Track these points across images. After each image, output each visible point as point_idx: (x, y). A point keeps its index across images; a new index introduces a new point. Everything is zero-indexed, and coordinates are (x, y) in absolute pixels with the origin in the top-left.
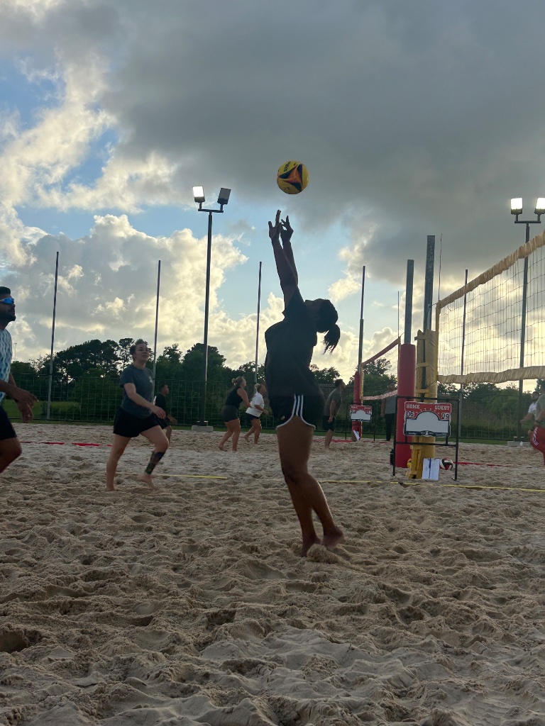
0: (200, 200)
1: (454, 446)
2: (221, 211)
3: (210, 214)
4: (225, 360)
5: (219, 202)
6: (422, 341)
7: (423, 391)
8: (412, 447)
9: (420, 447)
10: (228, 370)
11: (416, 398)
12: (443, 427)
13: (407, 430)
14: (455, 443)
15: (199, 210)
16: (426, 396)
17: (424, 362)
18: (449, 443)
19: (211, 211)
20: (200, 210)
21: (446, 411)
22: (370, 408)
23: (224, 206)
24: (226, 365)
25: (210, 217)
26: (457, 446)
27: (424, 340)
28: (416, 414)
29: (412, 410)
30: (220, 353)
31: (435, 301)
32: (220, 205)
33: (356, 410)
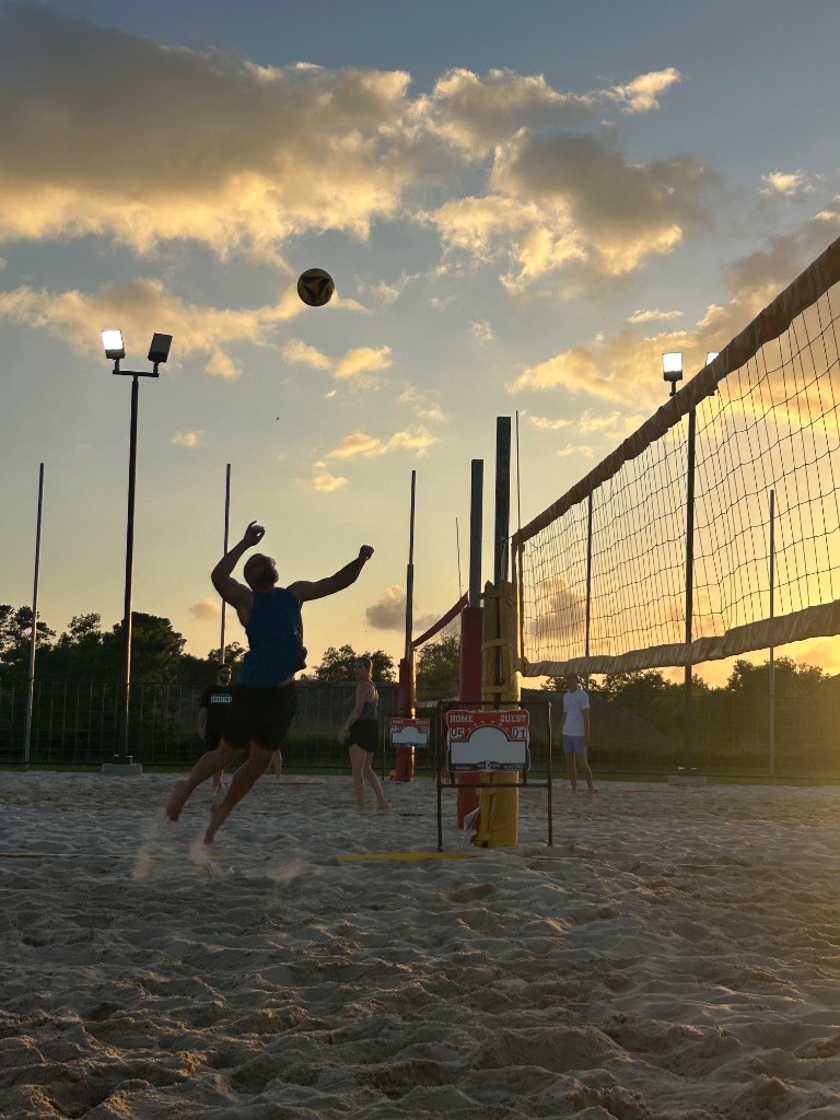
0: (115, 356)
1: (544, 786)
2: (155, 374)
3: (136, 379)
4: (185, 641)
5: (150, 358)
6: (494, 601)
7: (499, 689)
8: (479, 791)
9: (491, 791)
10: (189, 659)
11: (485, 703)
12: (516, 753)
13: (453, 762)
14: (545, 781)
15: (114, 373)
16: (503, 699)
17: (498, 637)
18: (528, 781)
19: (136, 375)
20: (116, 372)
21: (520, 724)
22: (427, 722)
23: (161, 365)
24: (186, 650)
25: (135, 386)
26: (548, 786)
27: (497, 599)
28: (466, 733)
29: (461, 725)
30: (175, 630)
31: (513, 530)
32: (152, 363)
33: (401, 727)
